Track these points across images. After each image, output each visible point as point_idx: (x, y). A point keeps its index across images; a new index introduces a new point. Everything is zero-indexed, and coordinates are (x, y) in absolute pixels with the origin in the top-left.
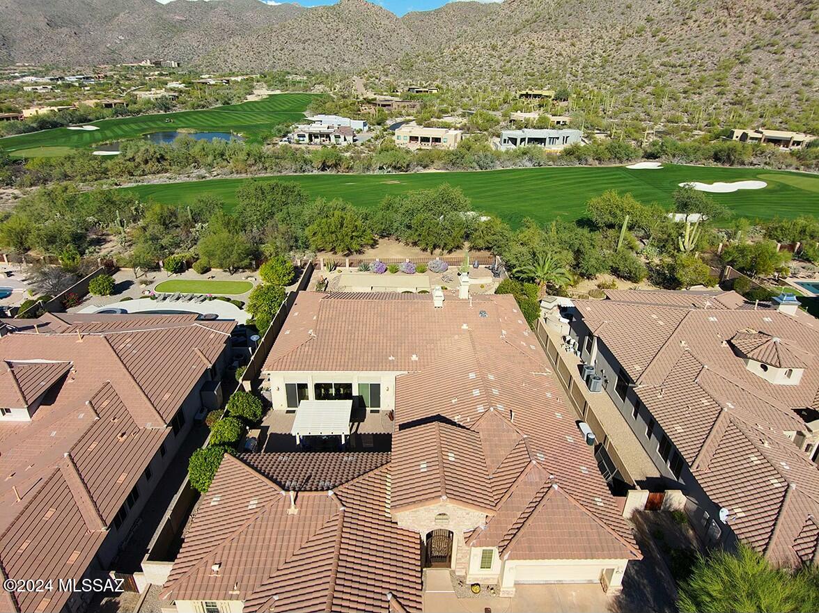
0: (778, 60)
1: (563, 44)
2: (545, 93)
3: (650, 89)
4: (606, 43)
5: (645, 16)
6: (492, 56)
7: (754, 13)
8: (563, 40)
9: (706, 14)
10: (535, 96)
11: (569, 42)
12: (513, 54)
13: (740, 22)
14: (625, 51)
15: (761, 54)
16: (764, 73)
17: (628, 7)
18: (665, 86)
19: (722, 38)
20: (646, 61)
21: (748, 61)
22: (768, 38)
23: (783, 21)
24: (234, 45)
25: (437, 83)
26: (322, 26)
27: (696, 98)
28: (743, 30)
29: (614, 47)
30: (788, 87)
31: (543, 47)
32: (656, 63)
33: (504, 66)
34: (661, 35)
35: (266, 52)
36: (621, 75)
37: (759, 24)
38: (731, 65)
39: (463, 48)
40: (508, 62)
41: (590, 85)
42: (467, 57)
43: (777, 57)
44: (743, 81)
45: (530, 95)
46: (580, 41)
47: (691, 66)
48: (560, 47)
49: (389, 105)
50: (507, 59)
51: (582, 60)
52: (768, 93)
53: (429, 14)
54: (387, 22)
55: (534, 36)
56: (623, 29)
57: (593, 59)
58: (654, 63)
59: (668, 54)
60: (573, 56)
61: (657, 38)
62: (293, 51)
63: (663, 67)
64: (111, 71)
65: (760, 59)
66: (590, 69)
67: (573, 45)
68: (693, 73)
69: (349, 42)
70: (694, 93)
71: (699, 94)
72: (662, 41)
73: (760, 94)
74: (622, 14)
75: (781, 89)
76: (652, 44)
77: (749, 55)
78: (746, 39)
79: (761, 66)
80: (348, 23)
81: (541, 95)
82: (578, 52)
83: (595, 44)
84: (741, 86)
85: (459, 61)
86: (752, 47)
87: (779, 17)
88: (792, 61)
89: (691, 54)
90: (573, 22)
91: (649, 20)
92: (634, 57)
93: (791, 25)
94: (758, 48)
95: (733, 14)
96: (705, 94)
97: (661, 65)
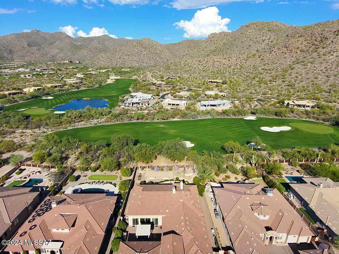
0: (305, 68)
1: (225, 60)
2: (218, 81)
3: (257, 79)
4: (241, 60)
5: (256, 49)
6: (199, 64)
7: (297, 49)
8: (225, 59)
9: (278, 49)
10: (215, 82)
11: (227, 60)
12: (207, 64)
13: (291, 53)
14: (248, 63)
15: (299, 66)
16: (300, 73)
17: (250, 46)
18: (263, 78)
19: (285, 59)
20: (256, 68)
21: (294, 68)
22: (301, 59)
23: (307, 52)
24: (102, 56)
25: (179, 75)
26: (135, 49)
27: (274, 83)
28: (292, 56)
29: (244, 61)
30: (309, 79)
31: (218, 61)
32: (260, 69)
33: (204, 68)
34: (262, 57)
35: (114, 59)
36: (247, 73)
37: (299, 53)
38: (288, 70)
39: (188, 61)
40: (205, 67)
41: (235, 77)
42: (190, 65)
43: (305, 67)
44: (292, 76)
45: (213, 82)
46: (232, 59)
47: (273, 70)
48: (224, 61)
49: (161, 86)
50: (205, 65)
51: (233, 66)
52: (301, 82)
53: (175, 44)
54: (160, 48)
55: (214, 57)
56: (248, 54)
57: (237, 66)
58: (259, 69)
59: (264, 65)
60: (229, 65)
61: (260, 58)
62: (124, 59)
63: (262, 70)
64: (54, 66)
65: (299, 67)
66: (236, 70)
67: (229, 60)
68: (273, 73)
69: (146, 56)
70: (274, 81)
71: (275, 82)
72: (262, 59)
73: (299, 82)
74: (248, 48)
75: (306, 80)
76: (258, 61)
77: (294, 66)
78: (293, 59)
79: (299, 70)
80: (145, 48)
81: (217, 82)
82: (231, 63)
83: (237, 60)
84: (291, 78)
85: (187, 66)
86: (296, 62)
87: (306, 50)
88: (310, 69)
89: (273, 65)
90: (229, 51)
91: (257, 51)
92: (252, 66)
93: (310, 54)
94: (298, 63)
95: (289, 50)
96: (278, 81)
97: (262, 69)
